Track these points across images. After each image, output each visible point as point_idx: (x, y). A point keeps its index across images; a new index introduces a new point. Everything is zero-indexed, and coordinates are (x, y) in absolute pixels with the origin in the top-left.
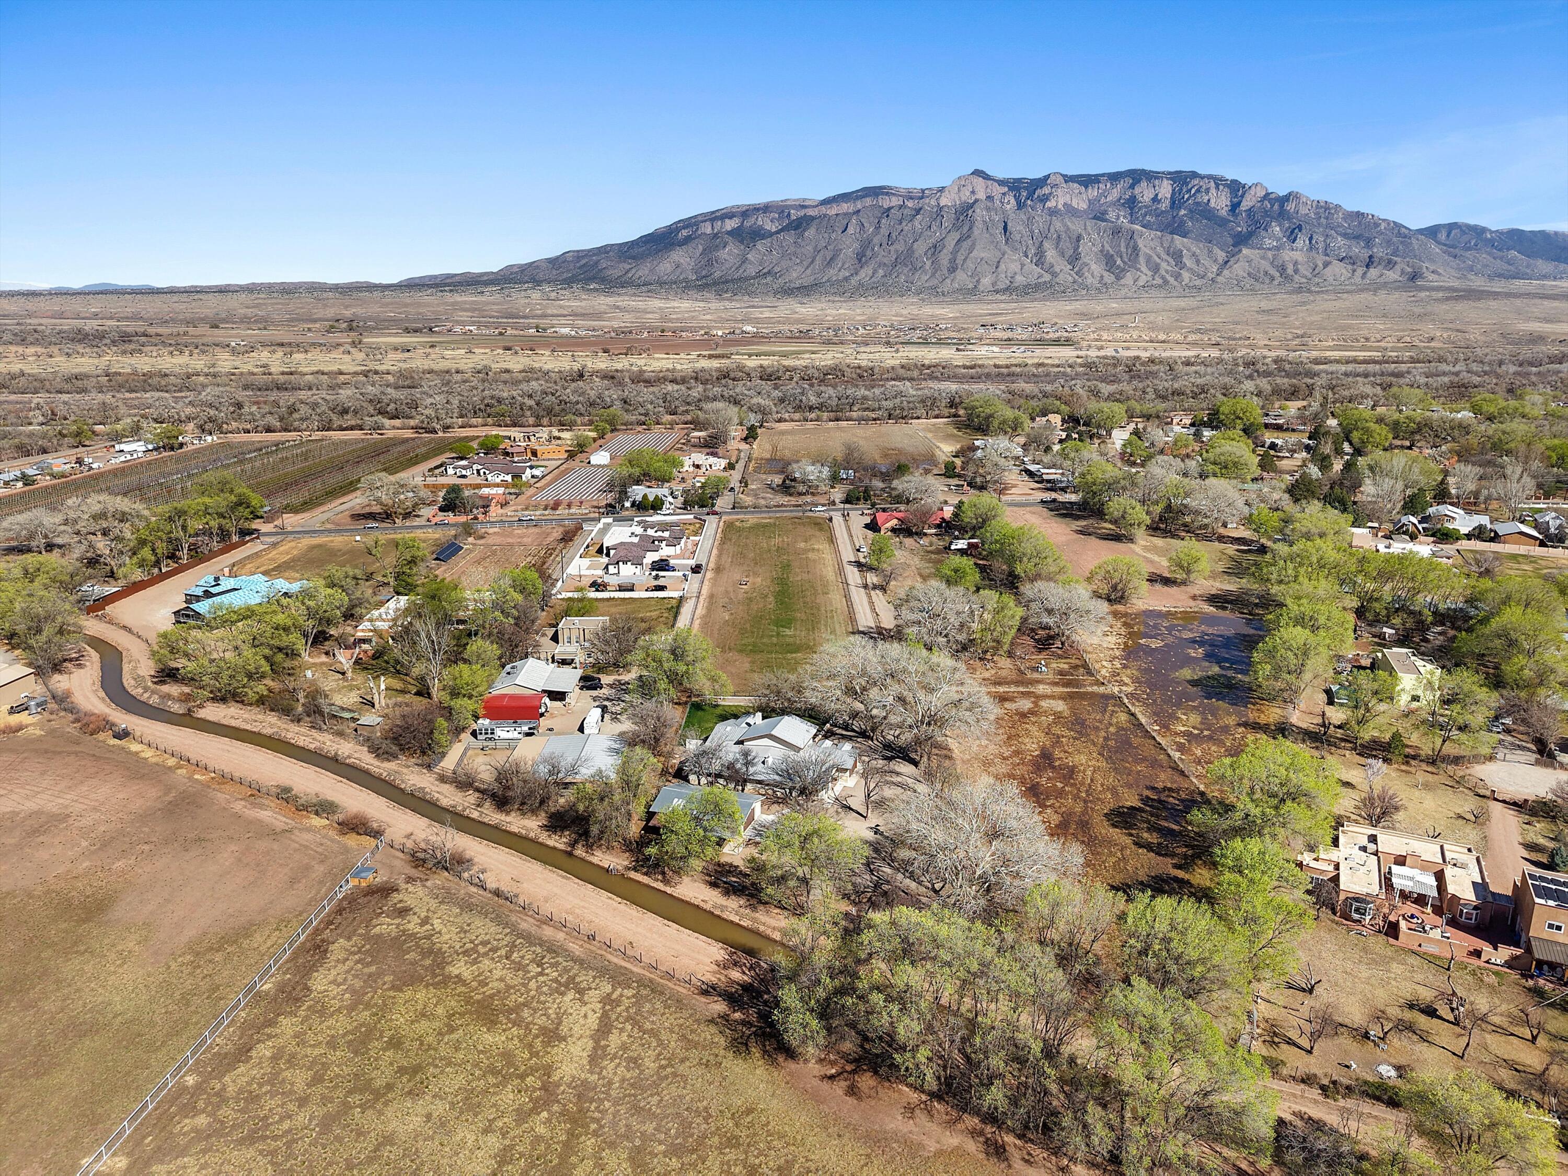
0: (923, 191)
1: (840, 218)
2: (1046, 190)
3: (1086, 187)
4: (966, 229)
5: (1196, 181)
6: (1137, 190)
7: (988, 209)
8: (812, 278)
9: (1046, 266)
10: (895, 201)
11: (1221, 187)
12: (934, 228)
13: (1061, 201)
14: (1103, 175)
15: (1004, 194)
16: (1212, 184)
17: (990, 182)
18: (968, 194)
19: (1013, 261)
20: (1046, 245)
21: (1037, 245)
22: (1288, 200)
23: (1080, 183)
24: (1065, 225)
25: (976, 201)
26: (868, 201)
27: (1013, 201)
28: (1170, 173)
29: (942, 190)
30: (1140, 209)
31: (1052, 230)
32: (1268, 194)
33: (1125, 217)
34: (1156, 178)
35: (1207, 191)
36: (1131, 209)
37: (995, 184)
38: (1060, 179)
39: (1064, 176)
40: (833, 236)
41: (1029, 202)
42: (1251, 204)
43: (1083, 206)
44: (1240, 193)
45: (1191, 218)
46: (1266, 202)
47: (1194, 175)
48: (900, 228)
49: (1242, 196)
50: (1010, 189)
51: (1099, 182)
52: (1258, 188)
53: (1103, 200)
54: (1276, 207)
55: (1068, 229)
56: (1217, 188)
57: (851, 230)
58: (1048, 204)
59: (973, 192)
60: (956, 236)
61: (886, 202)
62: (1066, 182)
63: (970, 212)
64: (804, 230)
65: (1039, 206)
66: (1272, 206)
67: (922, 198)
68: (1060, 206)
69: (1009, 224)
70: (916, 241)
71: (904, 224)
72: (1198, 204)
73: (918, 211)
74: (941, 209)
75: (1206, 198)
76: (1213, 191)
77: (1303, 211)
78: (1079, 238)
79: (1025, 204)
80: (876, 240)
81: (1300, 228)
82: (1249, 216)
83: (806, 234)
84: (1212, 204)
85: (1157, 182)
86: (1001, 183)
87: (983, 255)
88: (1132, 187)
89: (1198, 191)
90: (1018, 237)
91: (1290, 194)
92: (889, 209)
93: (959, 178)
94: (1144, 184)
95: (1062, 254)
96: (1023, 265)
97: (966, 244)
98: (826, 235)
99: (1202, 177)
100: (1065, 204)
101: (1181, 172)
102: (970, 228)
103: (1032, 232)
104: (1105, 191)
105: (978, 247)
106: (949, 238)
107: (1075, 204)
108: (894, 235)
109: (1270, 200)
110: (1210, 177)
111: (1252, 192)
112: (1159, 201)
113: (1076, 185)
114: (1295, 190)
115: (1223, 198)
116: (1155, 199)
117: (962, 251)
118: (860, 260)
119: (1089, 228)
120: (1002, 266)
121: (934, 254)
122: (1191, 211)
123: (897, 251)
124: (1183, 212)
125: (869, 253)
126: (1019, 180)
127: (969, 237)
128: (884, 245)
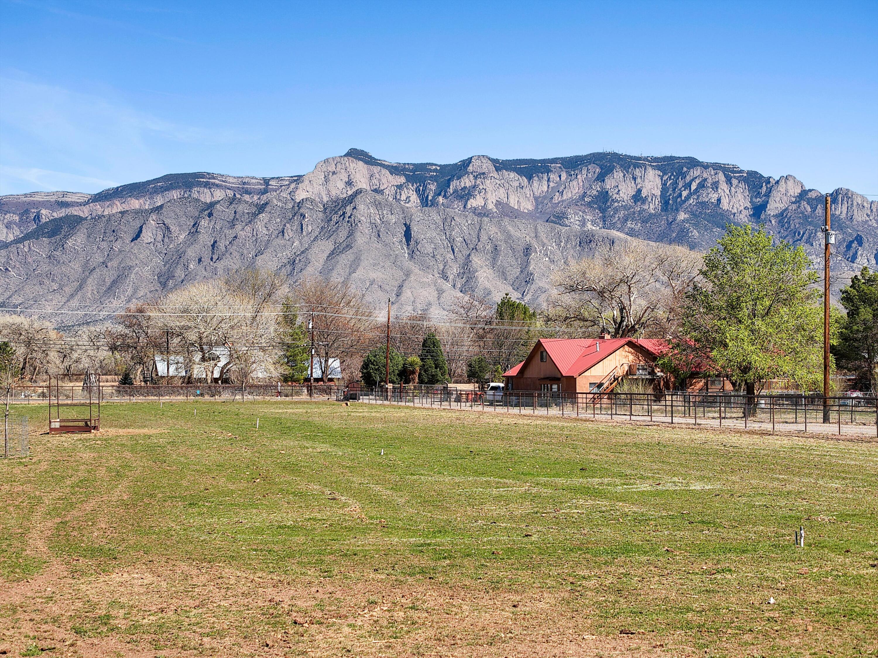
0: (266, 181)
1: (129, 217)
2: (467, 182)
3: (530, 178)
4: (343, 234)
5: (696, 172)
6: (609, 183)
7: (378, 205)
8: (81, 313)
9: (479, 293)
10: (219, 195)
11: (735, 182)
12: (289, 233)
13: (492, 199)
14: (554, 161)
15: (400, 187)
16: (721, 177)
17: (376, 169)
18: (341, 185)
19: (424, 285)
20: (477, 260)
21: (461, 259)
22: (834, 201)
23: (520, 172)
24: (504, 231)
25: (358, 192)
26: (175, 194)
27: (414, 198)
28: (656, 160)
29: (298, 179)
30: (616, 210)
31: (484, 237)
32: (804, 194)
33: (593, 223)
34: (636, 166)
35: (715, 186)
36: (603, 211)
37: (386, 172)
38: (487, 167)
39: (494, 161)
40: (117, 246)
41: (441, 199)
42: (782, 206)
43: (528, 206)
44: (764, 189)
45: (696, 225)
46: (804, 204)
47: (693, 163)
48: (230, 233)
49: (768, 194)
50: (410, 179)
51: (548, 171)
52: (790, 183)
53: (557, 198)
54: (820, 210)
55: (509, 236)
56: (729, 181)
57: (147, 236)
58: (472, 203)
59: (349, 183)
60: (327, 246)
61: (206, 196)
62: (497, 169)
63: (349, 209)
64: (66, 237)
65: (458, 205)
66: (814, 209)
67: (265, 192)
68: (491, 206)
69: (415, 229)
70: (259, 253)
71: (239, 227)
72: (703, 205)
73: (261, 208)
74: (300, 204)
75: (714, 197)
76: (723, 186)
77: (860, 217)
78: (528, 250)
79: (434, 204)
80: (191, 253)
81: (859, 240)
82: (781, 223)
83: (70, 243)
84: (725, 205)
85: (638, 172)
86: (395, 170)
87: (373, 275)
88: (601, 178)
89: (702, 185)
90: (429, 248)
91: (837, 192)
92: (212, 205)
93: (326, 161)
94: (618, 174)
95: (503, 275)
96: (440, 292)
97: (345, 259)
98: (104, 245)
99: (706, 166)
100: (498, 203)
101: (672, 158)
102: (351, 234)
103: (451, 240)
104: (559, 184)
105: (364, 263)
106: (315, 249)
107: (513, 202)
108: (221, 245)
109: (809, 201)
110: (717, 167)
111: (782, 187)
112: (644, 201)
113: (512, 175)
114: (845, 186)
115: (740, 196)
116: (637, 197)
117: (339, 269)
118: (164, 285)
119: (543, 236)
120: (407, 293)
121: (291, 274)
122: (693, 213)
123: (227, 270)
124: (682, 216)
125: (180, 273)
126: (422, 167)
127: (349, 247)
128: (206, 260)
